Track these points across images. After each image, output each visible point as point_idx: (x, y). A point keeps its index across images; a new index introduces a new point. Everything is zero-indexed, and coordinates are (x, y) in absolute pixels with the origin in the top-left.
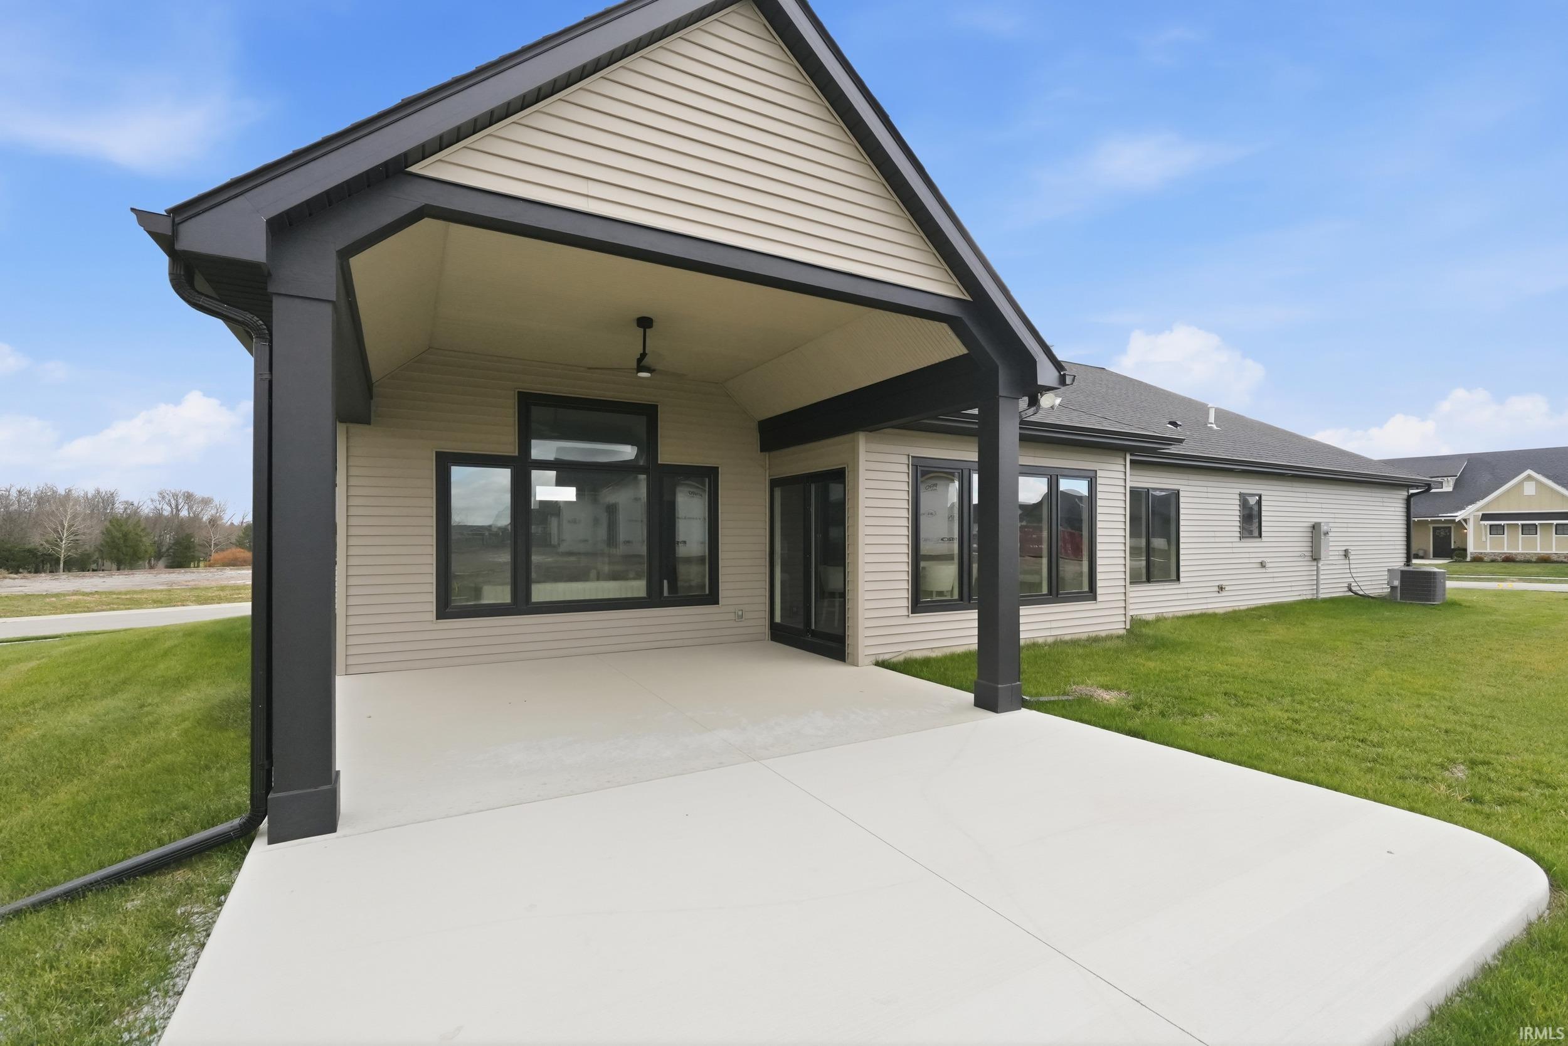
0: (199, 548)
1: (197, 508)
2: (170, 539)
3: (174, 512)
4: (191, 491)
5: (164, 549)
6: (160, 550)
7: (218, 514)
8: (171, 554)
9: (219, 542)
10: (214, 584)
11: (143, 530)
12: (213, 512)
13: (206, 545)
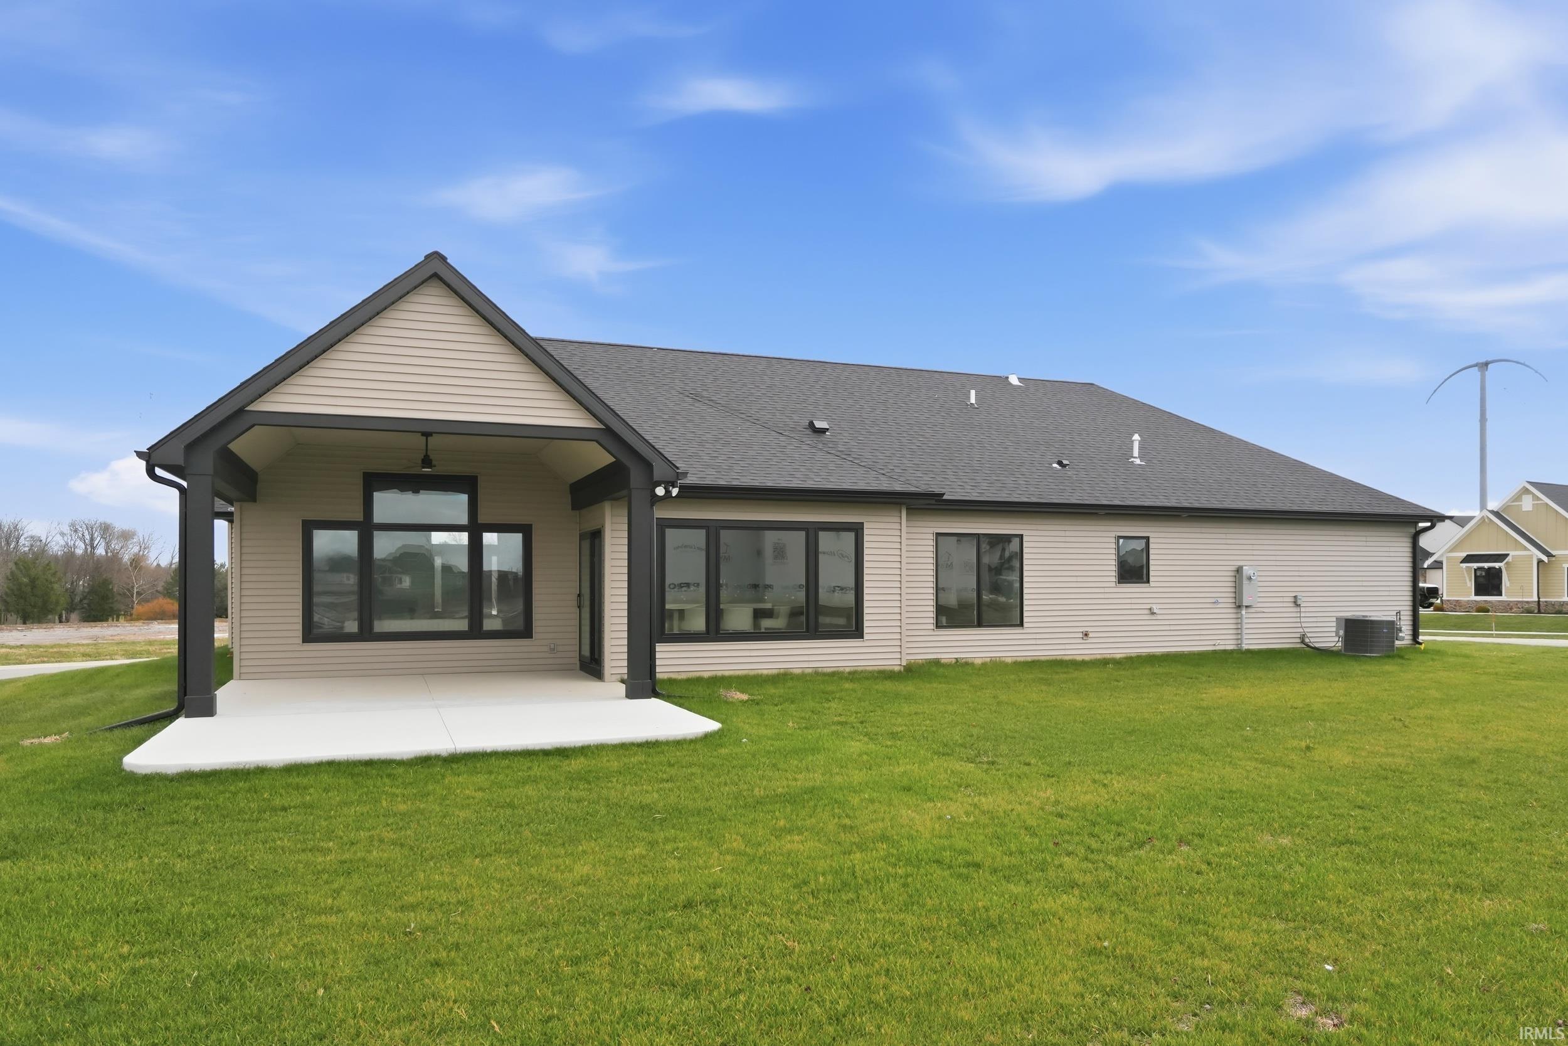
0: (119, 598)
1: (115, 545)
2: (84, 586)
3: (89, 550)
4: (108, 521)
5: (77, 599)
6: (72, 601)
7: (141, 553)
8: (85, 605)
9: (143, 589)
10: (141, 638)
11: (54, 574)
12: (136, 549)
13: (127, 594)
